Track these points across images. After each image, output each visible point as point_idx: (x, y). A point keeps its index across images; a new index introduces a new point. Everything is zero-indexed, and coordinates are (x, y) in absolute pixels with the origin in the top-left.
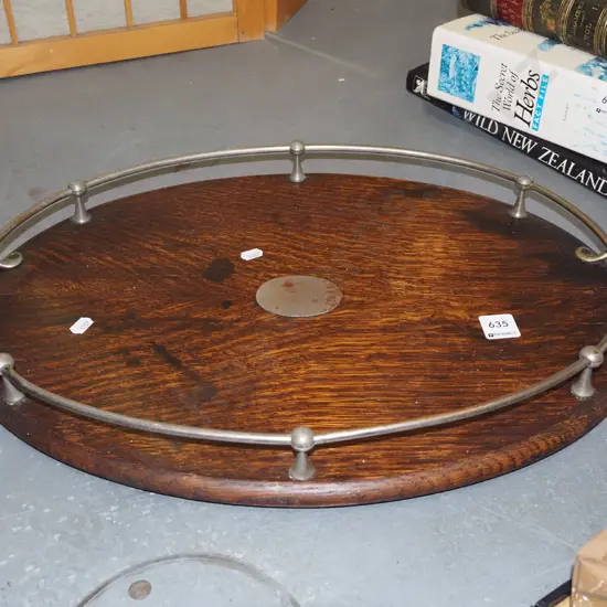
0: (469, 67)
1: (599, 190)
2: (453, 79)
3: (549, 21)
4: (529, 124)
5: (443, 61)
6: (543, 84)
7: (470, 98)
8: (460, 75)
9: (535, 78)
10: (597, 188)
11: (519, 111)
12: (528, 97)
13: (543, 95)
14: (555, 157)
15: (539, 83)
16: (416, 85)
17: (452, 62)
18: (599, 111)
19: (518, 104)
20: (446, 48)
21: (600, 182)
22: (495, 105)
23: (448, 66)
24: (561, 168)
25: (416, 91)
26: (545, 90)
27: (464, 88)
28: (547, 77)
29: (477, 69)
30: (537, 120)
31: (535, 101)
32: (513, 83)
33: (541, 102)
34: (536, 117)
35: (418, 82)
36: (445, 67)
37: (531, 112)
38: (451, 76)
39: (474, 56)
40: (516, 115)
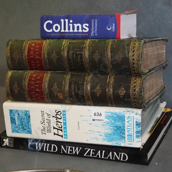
0: (25, 117)
1: (122, 160)
2: (19, 125)
3: (59, 94)
4: (62, 136)
5: (11, 118)
6: (64, 115)
7: (30, 132)
8: (21, 122)
9: (59, 113)
10: (120, 158)
11: (56, 131)
12: (58, 123)
13: (65, 120)
14: (93, 151)
15: (61, 115)
16: (4, 142)
17: (16, 117)
18: (94, 120)
19: (54, 128)
20: (11, 111)
21: (121, 155)
22: (43, 132)
23: (14, 119)
24: (98, 156)
25: (4, 145)
26: (65, 118)
27: (25, 128)
28: (65, 111)
29: (29, 117)
30: (65, 133)
31: (62, 124)
32: (49, 119)
33: (65, 124)
34: (65, 132)
35: (4, 140)
36: (13, 121)
37: (61, 130)
38: (17, 124)
39: (26, 111)
40: (55, 134)
